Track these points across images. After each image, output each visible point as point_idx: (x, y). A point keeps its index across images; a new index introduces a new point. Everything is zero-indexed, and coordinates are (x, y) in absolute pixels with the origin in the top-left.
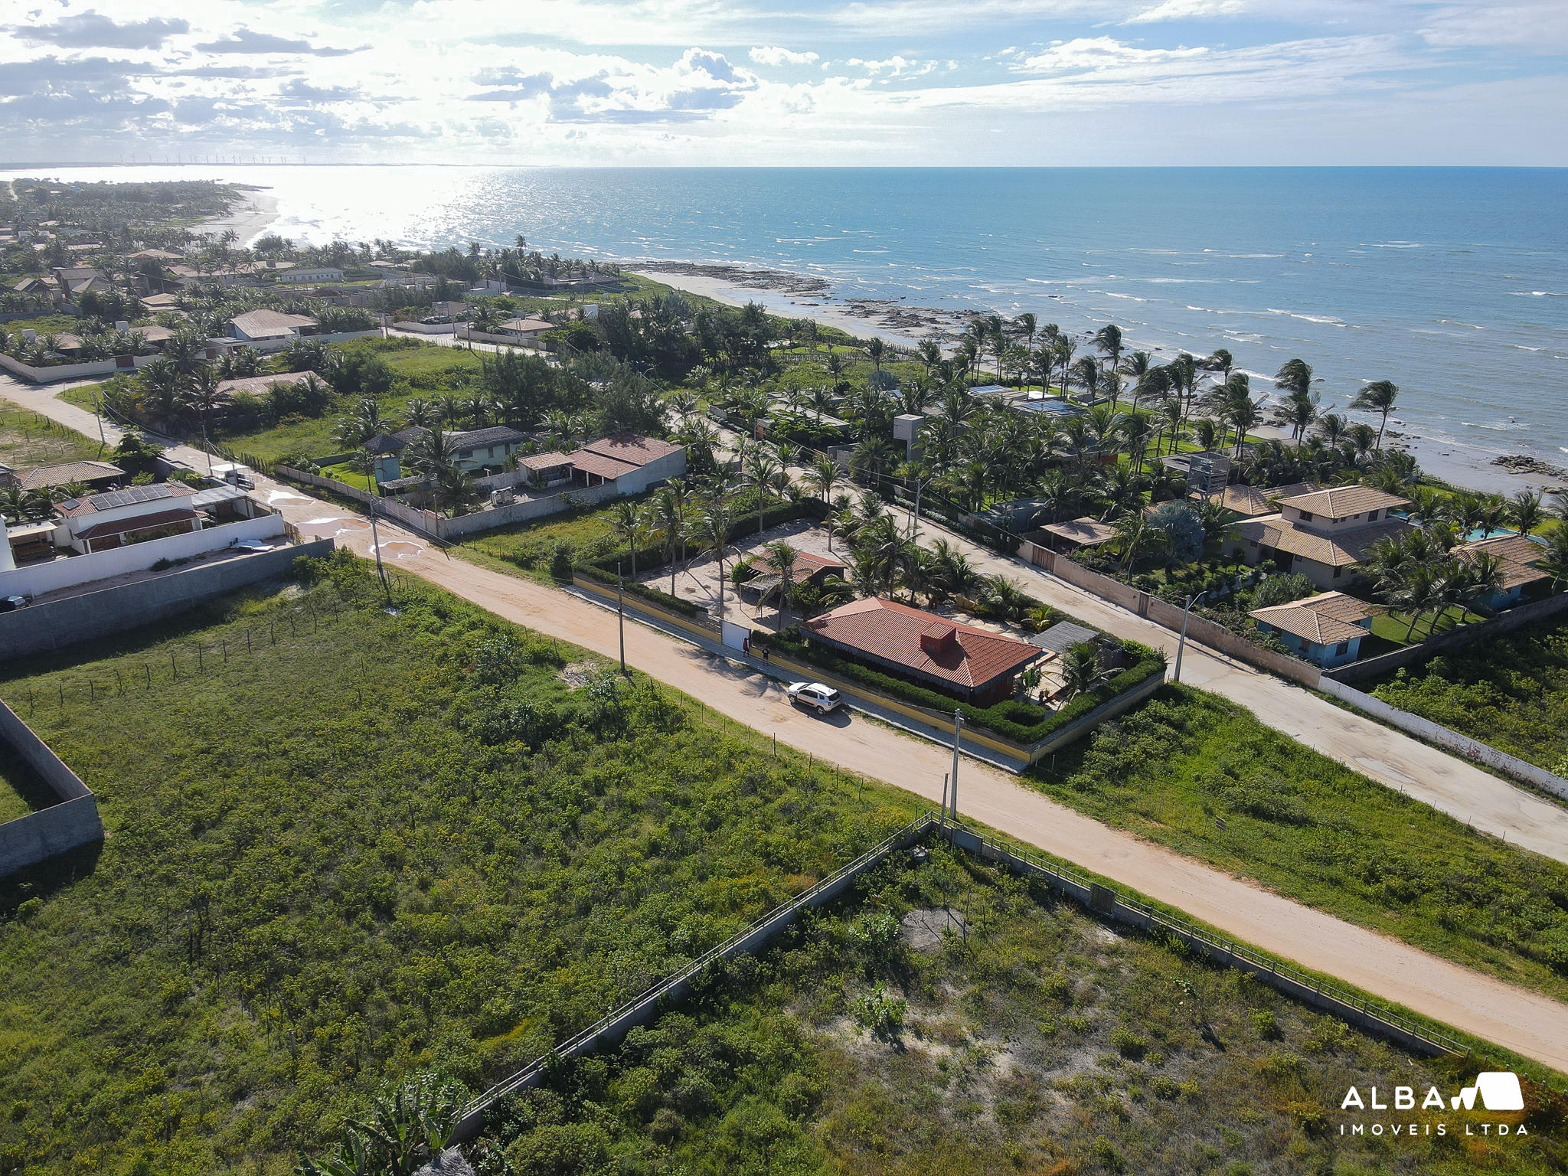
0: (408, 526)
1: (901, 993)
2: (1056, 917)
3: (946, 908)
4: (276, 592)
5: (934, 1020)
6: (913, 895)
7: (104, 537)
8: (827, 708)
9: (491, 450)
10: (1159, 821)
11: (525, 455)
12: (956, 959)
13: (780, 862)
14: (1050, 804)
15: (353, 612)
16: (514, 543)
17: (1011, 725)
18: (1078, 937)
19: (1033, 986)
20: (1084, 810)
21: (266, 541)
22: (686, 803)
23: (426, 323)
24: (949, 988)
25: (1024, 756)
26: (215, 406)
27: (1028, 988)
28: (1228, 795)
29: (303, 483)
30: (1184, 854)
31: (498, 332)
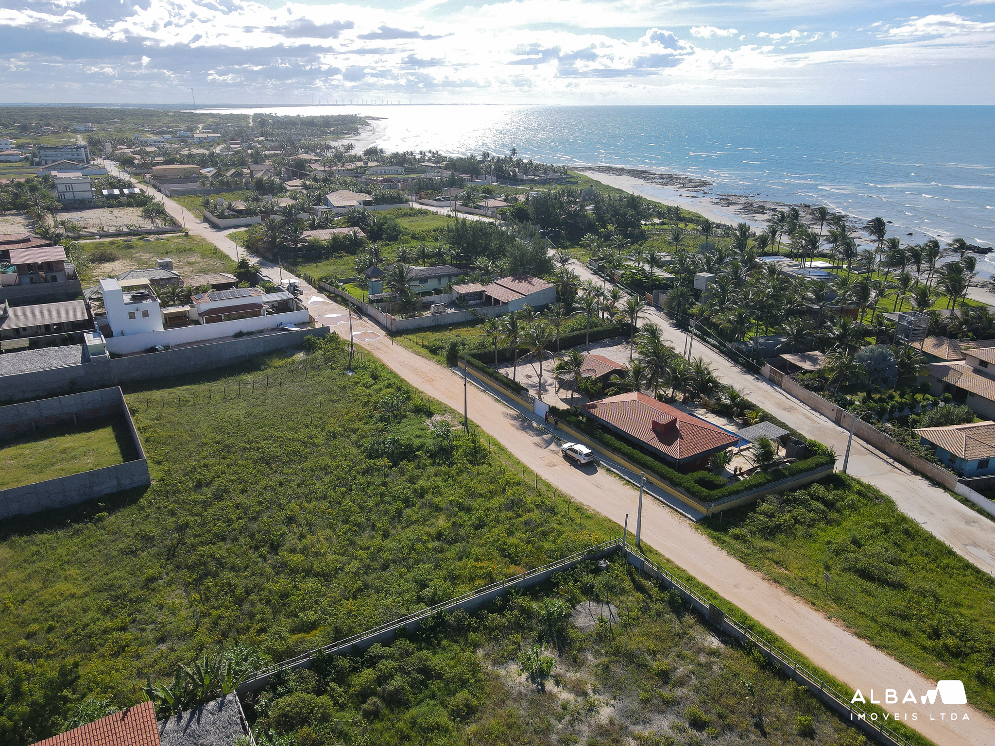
0: (377, 322)
1: (557, 653)
2: (681, 623)
3: (607, 603)
4: (292, 356)
5: (572, 675)
6: (588, 591)
7: (213, 316)
8: (583, 462)
9: (439, 280)
10: (786, 569)
11: (457, 284)
12: (600, 638)
13: (509, 556)
14: (711, 545)
15: (329, 371)
16: (432, 338)
17: (698, 488)
18: (692, 638)
19: (646, 666)
20: (734, 553)
21: (296, 325)
22: (468, 510)
23: (437, 200)
24: (590, 656)
25: (703, 510)
26: (299, 245)
27: (642, 666)
28: (846, 558)
29: (331, 293)
30: (795, 595)
31: (475, 208)
